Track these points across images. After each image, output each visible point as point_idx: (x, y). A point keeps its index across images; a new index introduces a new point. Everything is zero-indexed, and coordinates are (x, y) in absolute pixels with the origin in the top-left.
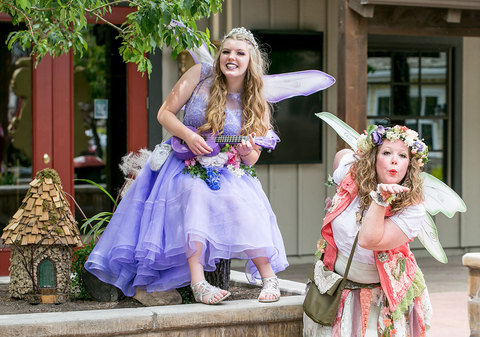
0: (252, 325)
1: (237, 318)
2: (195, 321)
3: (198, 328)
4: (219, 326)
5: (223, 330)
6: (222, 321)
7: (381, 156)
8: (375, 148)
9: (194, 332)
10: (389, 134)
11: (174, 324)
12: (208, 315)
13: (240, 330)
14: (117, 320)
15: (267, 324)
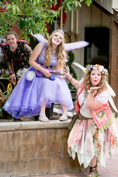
0: (56, 129)
1: (50, 127)
2: (35, 127)
3: (37, 129)
4: (44, 129)
5: (45, 130)
6: (45, 127)
7: (91, 75)
8: (90, 73)
9: (35, 131)
10: (94, 68)
11: (28, 128)
12: (40, 125)
13: (52, 130)
14: (7, 126)
15: (61, 128)
